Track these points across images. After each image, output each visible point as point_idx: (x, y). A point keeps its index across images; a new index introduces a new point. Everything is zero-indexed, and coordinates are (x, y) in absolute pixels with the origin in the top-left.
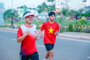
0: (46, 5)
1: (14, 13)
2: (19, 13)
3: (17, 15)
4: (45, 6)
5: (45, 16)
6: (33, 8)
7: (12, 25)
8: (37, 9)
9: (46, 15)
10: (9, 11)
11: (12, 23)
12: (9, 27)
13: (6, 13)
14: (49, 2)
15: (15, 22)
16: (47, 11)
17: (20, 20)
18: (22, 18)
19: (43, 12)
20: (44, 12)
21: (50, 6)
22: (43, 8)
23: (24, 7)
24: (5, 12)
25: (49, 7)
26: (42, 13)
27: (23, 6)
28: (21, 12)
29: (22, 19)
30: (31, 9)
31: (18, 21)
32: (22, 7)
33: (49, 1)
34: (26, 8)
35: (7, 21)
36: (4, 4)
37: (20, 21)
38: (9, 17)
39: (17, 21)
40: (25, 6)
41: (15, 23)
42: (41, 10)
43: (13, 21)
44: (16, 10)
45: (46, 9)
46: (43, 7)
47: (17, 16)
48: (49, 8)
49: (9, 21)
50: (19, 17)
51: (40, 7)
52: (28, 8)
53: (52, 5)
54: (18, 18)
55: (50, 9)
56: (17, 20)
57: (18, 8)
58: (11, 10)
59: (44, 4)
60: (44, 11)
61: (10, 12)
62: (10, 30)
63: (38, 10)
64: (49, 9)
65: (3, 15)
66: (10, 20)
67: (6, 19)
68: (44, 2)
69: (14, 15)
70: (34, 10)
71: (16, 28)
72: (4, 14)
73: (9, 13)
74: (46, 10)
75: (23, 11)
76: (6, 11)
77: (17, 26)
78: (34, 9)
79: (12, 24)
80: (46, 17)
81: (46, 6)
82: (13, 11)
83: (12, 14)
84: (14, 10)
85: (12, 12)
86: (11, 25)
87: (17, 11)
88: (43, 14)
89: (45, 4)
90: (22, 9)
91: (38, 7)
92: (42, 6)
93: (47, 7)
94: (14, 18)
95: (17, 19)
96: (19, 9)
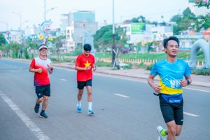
0: (192, 14)
1: (117, 35)
2: (128, 33)
3: (123, 38)
4: (191, 18)
5: (190, 41)
6: (162, 22)
7: (113, 62)
8: (170, 25)
9: (191, 39)
10: (105, 30)
11: (114, 56)
12: (108, 66)
13: (99, 34)
14: (201, 8)
15: (120, 53)
16: (195, 29)
17: (131, 50)
18: (135, 44)
19: (185, 32)
20: (188, 31)
21: (202, 17)
22: (186, 22)
23: (140, 20)
24: (98, 32)
25: (199, 20)
26: (184, 34)
27: (139, 18)
28: (132, 31)
29: (135, 49)
30: (155, 24)
31: (127, 52)
32: (135, 21)
33: (201, 5)
34: (144, 21)
35: (101, 52)
36: (94, 14)
37: (131, 52)
38: (106, 42)
39: (124, 52)
40: (142, 17)
41: (120, 57)
42: (180, 27)
43: (116, 53)
44: (121, 27)
45: (192, 24)
46: (186, 19)
47: (125, 42)
48: (200, 23)
49: (107, 51)
50: (128, 42)
51: (177, 19)
52: (149, 23)
53: (207, 16)
54: (127, 46)
55: (203, 25)
56: (125, 50)
57: (127, 22)
58: (111, 26)
59: (187, 12)
60: (187, 29)
61: (108, 31)
62: (108, 74)
63: (172, 27)
64: (200, 25)
65: (93, 39)
66: (109, 49)
67: (100, 47)
68: (188, 9)
69: (119, 38)
70: (163, 27)
71: (121, 69)
72: (94, 36)
73: (106, 33)
74: (194, 26)
75: (138, 29)
76: (99, 28)
77: (124, 65)
78: (164, 24)
79: (114, 59)
80: (193, 43)
81: (191, 16)
82: (115, 29)
83: (114, 35)
84: (117, 27)
85: (114, 32)
86: (111, 61)
87: (124, 30)
88: (186, 36)
89: (190, 12)
90: (135, 25)
91: (172, 20)
92: (182, 17)
93: (195, 19)
94: (117, 45)
95: (125, 48)
96: (129, 25)
